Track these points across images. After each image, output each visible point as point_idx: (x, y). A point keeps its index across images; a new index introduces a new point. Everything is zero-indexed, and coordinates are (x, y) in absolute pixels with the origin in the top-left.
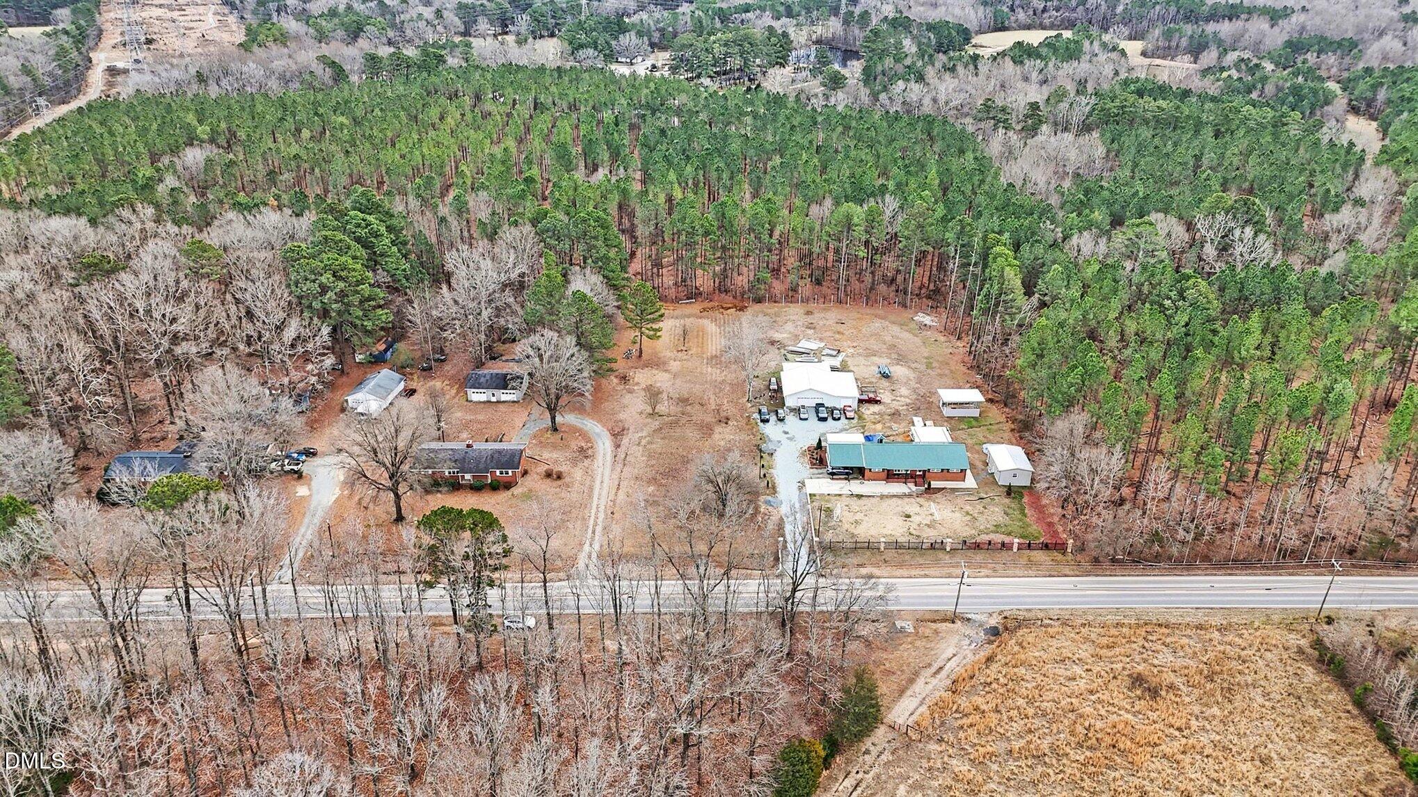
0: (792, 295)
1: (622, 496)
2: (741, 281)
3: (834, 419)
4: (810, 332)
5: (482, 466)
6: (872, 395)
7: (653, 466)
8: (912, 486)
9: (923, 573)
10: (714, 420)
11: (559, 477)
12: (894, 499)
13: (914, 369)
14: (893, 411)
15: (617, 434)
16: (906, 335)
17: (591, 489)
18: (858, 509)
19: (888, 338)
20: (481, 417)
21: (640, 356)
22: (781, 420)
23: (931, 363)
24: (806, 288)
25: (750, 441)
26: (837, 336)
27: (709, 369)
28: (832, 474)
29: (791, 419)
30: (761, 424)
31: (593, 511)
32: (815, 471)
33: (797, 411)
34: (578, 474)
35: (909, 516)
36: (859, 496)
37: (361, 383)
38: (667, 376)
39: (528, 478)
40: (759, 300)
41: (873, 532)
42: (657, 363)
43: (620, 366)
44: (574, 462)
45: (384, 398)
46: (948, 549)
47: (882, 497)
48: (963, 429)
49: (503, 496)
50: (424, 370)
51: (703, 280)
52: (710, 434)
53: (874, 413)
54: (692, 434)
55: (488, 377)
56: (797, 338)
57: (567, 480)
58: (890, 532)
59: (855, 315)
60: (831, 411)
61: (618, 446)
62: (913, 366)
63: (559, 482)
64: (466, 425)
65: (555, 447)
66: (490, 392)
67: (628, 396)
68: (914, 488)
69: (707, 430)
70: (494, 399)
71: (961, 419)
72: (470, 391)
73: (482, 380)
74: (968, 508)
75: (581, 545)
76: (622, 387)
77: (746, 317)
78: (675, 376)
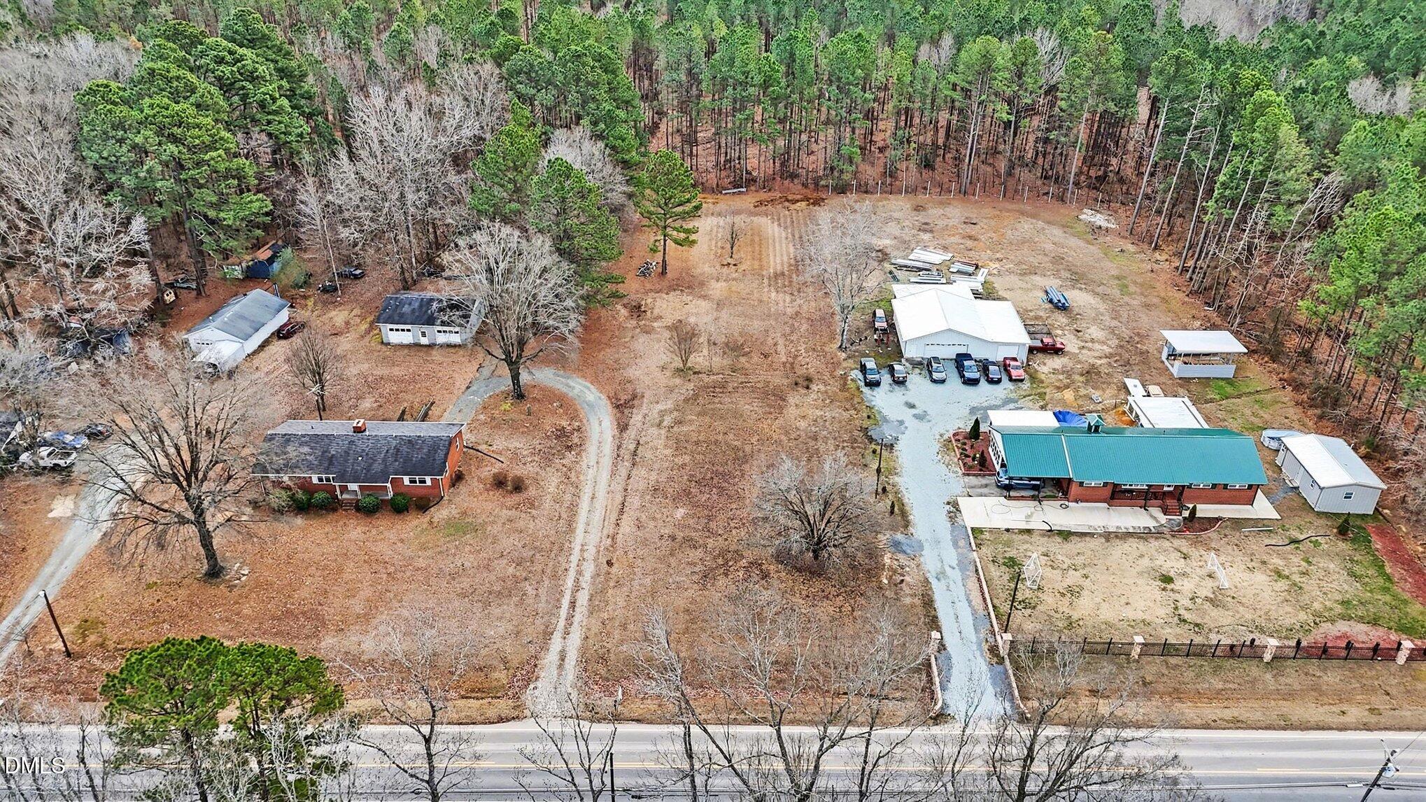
0: (890, 182)
1: (627, 526)
2: (814, 161)
3: (991, 382)
4: (926, 237)
5: (377, 467)
6: (1047, 340)
7: (683, 466)
8: (1156, 512)
9: (1228, 714)
10: (785, 382)
11: (518, 487)
12: (1133, 544)
13: (1104, 297)
14: (1086, 367)
15: (623, 406)
16: (1074, 242)
17: (573, 509)
18: (1068, 562)
19: (1049, 247)
20: (397, 371)
21: (664, 273)
22: (900, 382)
23: (1127, 287)
24: (910, 172)
25: (851, 419)
26: (969, 243)
27: (773, 295)
28: (1008, 488)
29: (917, 381)
30: (866, 390)
31: (574, 559)
32: (973, 480)
33: (926, 366)
34: (552, 481)
35: (1167, 579)
36: (1066, 535)
37: (216, 312)
38: (703, 304)
39: (463, 488)
40: (842, 189)
41: (1108, 613)
42: (688, 284)
43: (632, 287)
44: (547, 458)
45: (247, 337)
46: (1267, 657)
47: (1108, 536)
48: (1212, 401)
49: (414, 524)
50: (325, 290)
51: (756, 159)
52: (781, 408)
53: (1055, 372)
54: (749, 407)
55: (416, 305)
56: (907, 246)
57: (532, 492)
58: (1140, 616)
59: (988, 211)
60: (984, 366)
61: (623, 427)
62: (1100, 290)
63: (516, 498)
64: (372, 385)
65: (514, 427)
66: (417, 329)
67: (643, 339)
68: (1163, 519)
69: (775, 399)
70: (424, 341)
71: (1205, 382)
72: (385, 328)
73: (406, 309)
74: (1276, 561)
75: (547, 634)
76: (634, 322)
77: (824, 215)
78: (719, 305)
